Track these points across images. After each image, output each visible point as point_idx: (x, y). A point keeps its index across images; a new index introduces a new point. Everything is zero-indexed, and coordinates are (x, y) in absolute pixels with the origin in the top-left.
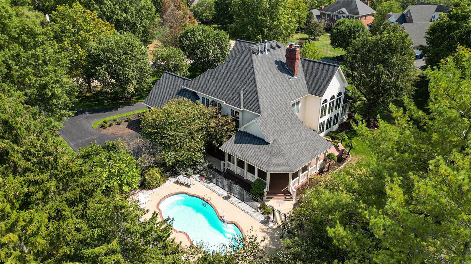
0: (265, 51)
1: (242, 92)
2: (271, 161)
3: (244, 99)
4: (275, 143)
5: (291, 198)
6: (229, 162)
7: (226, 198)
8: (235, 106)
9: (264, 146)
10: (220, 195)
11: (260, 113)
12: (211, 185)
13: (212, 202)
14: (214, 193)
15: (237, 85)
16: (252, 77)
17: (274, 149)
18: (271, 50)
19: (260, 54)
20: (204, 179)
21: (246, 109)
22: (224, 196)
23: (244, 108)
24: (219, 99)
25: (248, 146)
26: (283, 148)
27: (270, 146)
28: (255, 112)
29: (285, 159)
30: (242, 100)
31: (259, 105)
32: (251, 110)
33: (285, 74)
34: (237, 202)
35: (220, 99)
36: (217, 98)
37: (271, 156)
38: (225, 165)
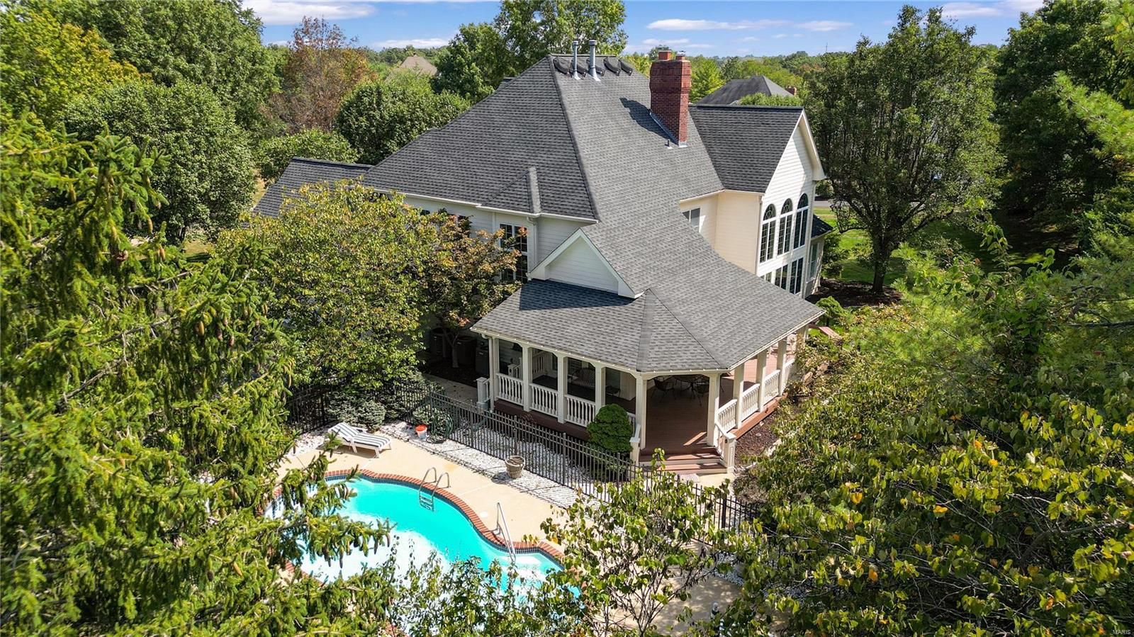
0: (590, 72)
1: (533, 170)
2: (645, 342)
3: (540, 186)
4: (651, 297)
5: (721, 466)
6: (503, 376)
7: (499, 479)
8: (514, 209)
9: (617, 308)
10: (482, 472)
11: (594, 214)
12: (448, 446)
13: (455, 491)
14: (462, 468)
15: (518, 155)
16: (562, 127)
17: (649, 312)
18: (607, 73)
19: (576, 75)
20: (423, 431)
21: (550, 212)
22: (495, 471)
23: (543, 210)
24: (462, 199)
25: (565, 312)
26: (677, 310)
27: (636, 307)
28: (579, 215)
29: (691, 335)
30: (535, 190)
31: (589, 195)
32: (566, 213)
33: (652, 134)
34: (542, 485)
35: (466, 199)
36: (457, 198)
37: (643, 330)
38: (492, 387)
